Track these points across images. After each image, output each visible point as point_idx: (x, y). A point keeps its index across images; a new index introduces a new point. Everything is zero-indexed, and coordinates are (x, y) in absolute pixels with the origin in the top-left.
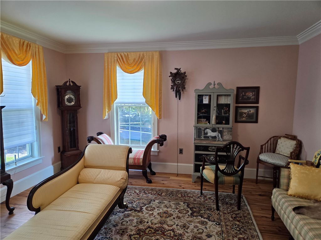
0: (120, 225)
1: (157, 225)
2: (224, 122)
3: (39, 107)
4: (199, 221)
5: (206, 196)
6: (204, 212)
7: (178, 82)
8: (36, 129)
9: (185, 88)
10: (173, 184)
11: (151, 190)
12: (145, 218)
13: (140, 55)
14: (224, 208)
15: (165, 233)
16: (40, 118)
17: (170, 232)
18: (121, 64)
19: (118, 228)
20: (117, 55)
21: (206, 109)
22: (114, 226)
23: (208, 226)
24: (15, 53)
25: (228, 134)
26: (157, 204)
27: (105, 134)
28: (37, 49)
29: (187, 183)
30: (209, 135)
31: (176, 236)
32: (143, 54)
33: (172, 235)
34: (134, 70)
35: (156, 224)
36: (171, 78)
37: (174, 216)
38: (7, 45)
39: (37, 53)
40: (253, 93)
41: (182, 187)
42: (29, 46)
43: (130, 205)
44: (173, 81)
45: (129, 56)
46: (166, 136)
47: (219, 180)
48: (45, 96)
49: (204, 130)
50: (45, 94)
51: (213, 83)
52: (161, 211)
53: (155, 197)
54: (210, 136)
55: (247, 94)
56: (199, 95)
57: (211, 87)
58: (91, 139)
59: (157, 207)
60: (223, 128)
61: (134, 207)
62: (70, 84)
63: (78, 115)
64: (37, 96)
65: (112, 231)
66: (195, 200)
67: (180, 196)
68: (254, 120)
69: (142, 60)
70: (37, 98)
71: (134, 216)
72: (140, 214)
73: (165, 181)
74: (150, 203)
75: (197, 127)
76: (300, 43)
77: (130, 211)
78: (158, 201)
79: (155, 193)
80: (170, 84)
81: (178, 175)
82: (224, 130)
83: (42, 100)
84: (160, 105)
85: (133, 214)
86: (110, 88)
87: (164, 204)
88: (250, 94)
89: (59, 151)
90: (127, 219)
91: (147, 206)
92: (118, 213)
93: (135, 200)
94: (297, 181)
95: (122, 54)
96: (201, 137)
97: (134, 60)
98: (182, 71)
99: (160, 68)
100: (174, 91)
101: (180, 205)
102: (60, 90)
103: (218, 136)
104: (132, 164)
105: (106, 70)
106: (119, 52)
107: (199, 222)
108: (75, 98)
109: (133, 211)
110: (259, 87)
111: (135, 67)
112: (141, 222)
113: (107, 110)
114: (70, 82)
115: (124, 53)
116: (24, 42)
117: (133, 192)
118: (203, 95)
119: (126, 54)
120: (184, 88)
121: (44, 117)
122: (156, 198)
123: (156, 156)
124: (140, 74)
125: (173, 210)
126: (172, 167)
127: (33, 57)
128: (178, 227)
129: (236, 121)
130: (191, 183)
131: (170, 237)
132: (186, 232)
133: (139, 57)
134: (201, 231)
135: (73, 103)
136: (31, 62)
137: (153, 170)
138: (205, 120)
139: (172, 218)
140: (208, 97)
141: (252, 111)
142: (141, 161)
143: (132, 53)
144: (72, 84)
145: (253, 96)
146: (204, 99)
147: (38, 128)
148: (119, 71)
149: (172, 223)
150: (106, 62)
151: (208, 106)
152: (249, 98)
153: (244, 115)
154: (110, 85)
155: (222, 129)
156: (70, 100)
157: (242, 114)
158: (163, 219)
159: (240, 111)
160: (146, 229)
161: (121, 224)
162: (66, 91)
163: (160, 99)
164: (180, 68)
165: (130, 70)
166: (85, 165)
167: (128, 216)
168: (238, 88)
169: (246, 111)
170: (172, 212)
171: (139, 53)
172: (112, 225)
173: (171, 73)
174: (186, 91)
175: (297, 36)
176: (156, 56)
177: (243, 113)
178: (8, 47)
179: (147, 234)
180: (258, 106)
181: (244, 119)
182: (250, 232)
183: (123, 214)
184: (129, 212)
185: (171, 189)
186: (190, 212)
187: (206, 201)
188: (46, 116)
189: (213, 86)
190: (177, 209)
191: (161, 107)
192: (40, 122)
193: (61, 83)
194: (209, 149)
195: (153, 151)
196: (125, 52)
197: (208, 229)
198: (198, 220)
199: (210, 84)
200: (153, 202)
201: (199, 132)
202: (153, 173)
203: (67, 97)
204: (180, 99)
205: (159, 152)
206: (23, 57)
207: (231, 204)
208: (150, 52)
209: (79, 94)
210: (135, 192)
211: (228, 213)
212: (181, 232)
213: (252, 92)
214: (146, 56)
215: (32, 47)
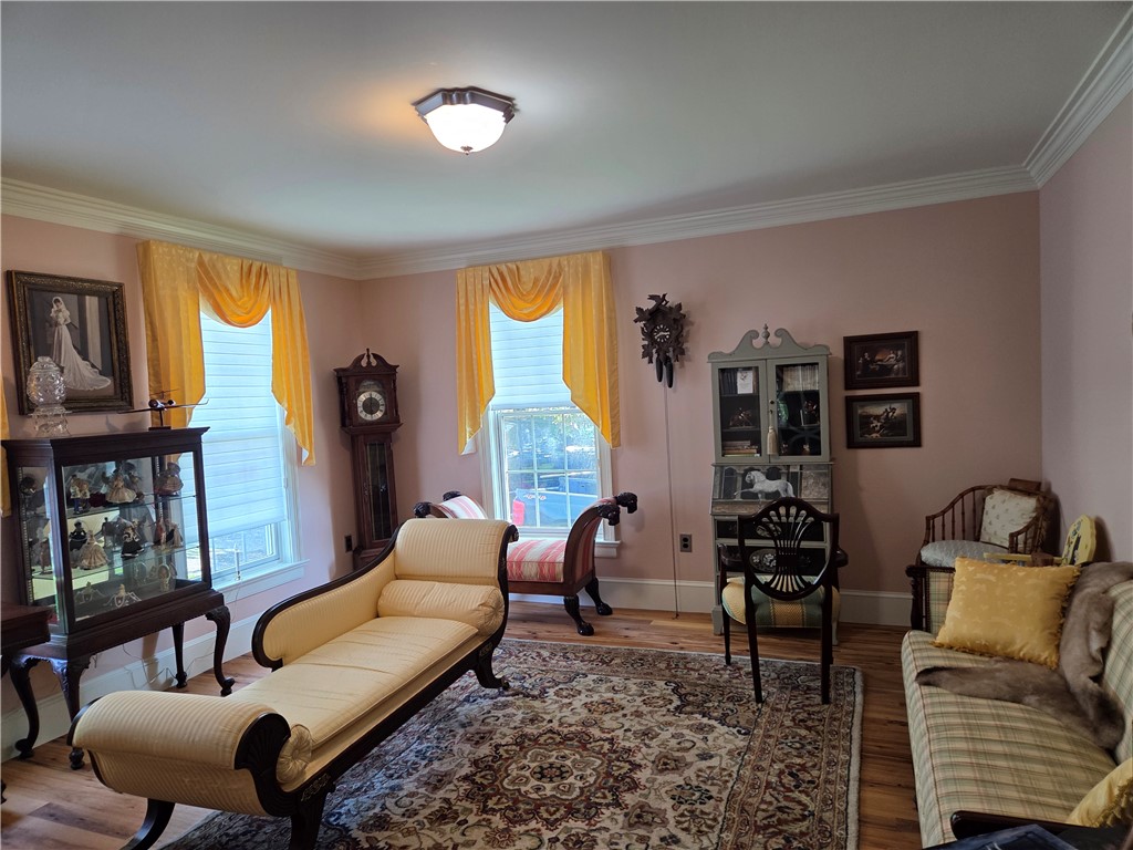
0: (477, 725)
1: (573, 729)
2: (807, 447)
3: (291, 428)
4: (692, 725)
5: (739, 669)
6: (716, 704)
7: (662, 334)
8: (287, 487)
9: (683, 352)
10: (653, 638)
11: (584, 651)
12: (545, 713)
13: (550, 266)
14: (780, 699)
15: (588, 746)
16: (294, 458)
17: (602, 743)
18: (500, 296)
19: (471, 729)
20: (490, 272)
21: (748, 412)
22: (463, 726)
23: (710, 737)
24: (231, 295)
25: (816, 483)
26: (591, 683)
27: (463, 498)
28: (284, 280)
29: (700, 636)
30: (757, 487)
31: (615, 752)
32: (559, 264)
33: (605, 750)
34: (539, 308)
35: (570, 725)
36: (641, 324)
37: (624, 712)
38: (211, 279)
39: (284, 289)
40: (900, 353)
41: (681, 645)
42: (263, 273)
43: (514, 684)
44: (648, 334)
45: (522, 272)
46: (634, 498)
47: (759, 613)
48: (308, 400)
49: (744, 476)
50: (307, 394)
51: (761, 331)
52: (596, 698)
53: (590, 666)
54: (761, 492)
55: (877, 358)
56: (722, 371)
57: (758, 342)
58: (425, 510)
59: (589, 690)
60: (801, 466)
61: (524, 688)
62: (369, 363)
63: (395, 448)
64: (285, 400)
65: (454, 736)
66: (702, 677)
67: (663, 666)
68: (910, 437)
69: (556, 279)
70: (286, 405)
71: (519, 708)
72: (537, 704)
73: (634, 629)
74: (571, 680)
75: (722, 467)
76: (1039, 185)
77: (513, 695)
78: (595, 677)
79: (594, 657)
80: (640, 341)
81: (677, 615)
82: (806, 473)
83: (298, 409)
84: (614, 407)
85: (519, 703)
86: (475, 367)
87: (609, 684)
88: (890, 358)
89: (349, 547)
90: (499, 713)
91: (561, 686)
92: (479, 700)
93: (532, 672)
94: (961, 603)
95: (503, 268)
96: (735, 497)
97: (536, 280)
98: (672, 300)
99: (608, 298)
100: (651, 361)
101: (653, 688)
102: (344, 380)
103: (786, 490)
104: (535, 580)
105: (463, 317)
106: (495, 264)
107: (690, 727)
108: (384, 398)
109: (521, 696)
110: (917, 332)
111: (539, 301)
112: (532, 721)
113: (468, 429)
114: (368, 356)
115: (509, 264)
116: (251, 266)
117: (534, 655)
118: (735, 370)
119: (515, 267)
120: (681, 352)
121: (306, 454)
122: (592, 669)
123: (612, 558)
124: (555, 320)
125: (629, 698)
126: (660, 590)
127: (273, 300)
128: (629, 734)
129: (852, 444)
130: (713, 636)
131: (599, 753)
132: (645, 744)
133: (549, 272)
134: (688, 745)
135: (379, 415)
136: (270, 312)
137: (605, 600)
138: (748, 443)
139: (619, 714)
140: (750, 375)
141: (900, 409)
142: (559, 568)
143: (530, 264)
144: (374, 363)
145: (898, 361)
146: (739, 381)
147: (291, 484)
148: (496, 316)
149: (615, 725)
150: (462, 293)
151: (752, 401)
152: (887, 369)
153: (875, 423)
154: (474, 356)
155: (797, 470)
156: (370, 406)
157: (866, 419)
158: (596, 715)
159: (859, 411)
160: (541, 735)
161: (479, 722)
162: (358, 382)
163: (614, 388)
164: (664, 296)
165: (525, 312)
166: (397, 573)
167: (505, 705)
168: (850, 342)
169: (879, 410)
170: (624, 703)
171: (547, 261)
172: (457, 724)
173: (639, 310)
174: (690, 360)
175: (1024, 164)
176: (596, 265)
177: (871, 416)
178: (215, 285)
179: (540, 744)
180: (918, 393)
181: (874, 435)
182: (830, 754)
183: (491, 702)
184: (510, 698)
185: (642, 650)
186: (677, 702)
187: (734, 681)
188: (310, 452)
189: (764, 340)
190: (642, 695)
191: (618, 412)
192: (296, 468)
193: (347, 363)
194: (759, 532)
195: (603, 545)
196: (511, 261)
197: (710, 743)
198: (691, 723)
199: (753, 335)
200: (582, 680)
201: (728, 480)
202: (606, 611)
203: (363, 398)
204: (670, 386)
205: (620, 547)
206: (249, 305)
207: (809, 688)
208: (579, 256)
209: (395, 387)
210: (539, 655)
211: (788, 710)
212: (632, 745)
213: (895, 349)
214: (566, 269)
215: (270, 277)
